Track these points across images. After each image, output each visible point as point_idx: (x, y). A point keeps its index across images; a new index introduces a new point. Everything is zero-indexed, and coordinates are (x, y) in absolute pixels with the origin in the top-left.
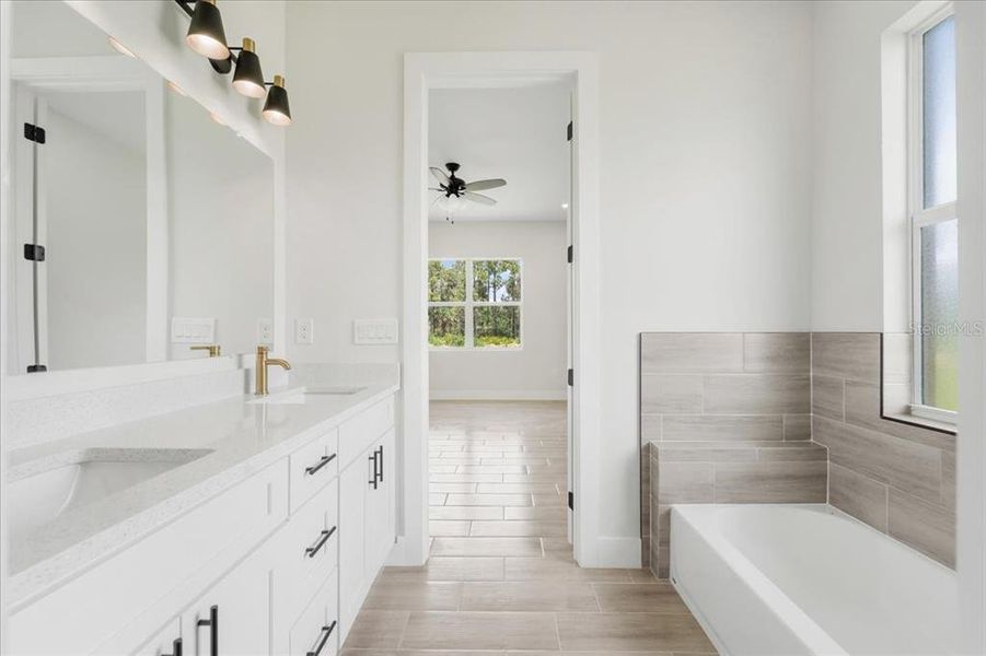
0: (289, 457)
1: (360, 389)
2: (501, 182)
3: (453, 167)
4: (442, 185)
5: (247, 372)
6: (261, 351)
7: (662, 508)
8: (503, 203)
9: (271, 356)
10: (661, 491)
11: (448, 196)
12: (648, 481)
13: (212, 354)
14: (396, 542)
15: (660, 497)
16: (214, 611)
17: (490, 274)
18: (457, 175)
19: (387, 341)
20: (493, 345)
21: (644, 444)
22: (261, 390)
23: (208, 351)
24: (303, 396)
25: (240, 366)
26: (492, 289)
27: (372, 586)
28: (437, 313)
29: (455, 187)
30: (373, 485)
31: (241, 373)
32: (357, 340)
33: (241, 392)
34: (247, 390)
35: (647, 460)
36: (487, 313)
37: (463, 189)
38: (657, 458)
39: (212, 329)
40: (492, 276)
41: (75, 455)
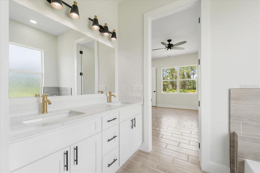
0: (102, 117)
1: (131, 103)
2: (185, 42)
3: (169, 41)
4: (166, 47)
5: (108, 97)
6: (110, 93)
7: (240, 159)
8: (187, 48)
9: (112, 94)
10: (238, 152)
11: (168, 49)
12: (234, 147)
13: (102, 93)
14: (142, 144)
15: (238, 155)
16: (77, 147)
17: (191, 70)
18: (171, 43)
19: (138, 91)
20: (192, 92)
21: (231, 132)
22: (110, 101)
23: (101, 92)
24: (120, 104)
25: (107, 96)
26: (192, 75)
27: (134, 154)
28: (174, 83)
29: (170, 46)
30: (132, 128)
31: (107, 97)
32: (133, 91)
33: (106, 102)
34: (108, 101)
35: (232, 138)
36: (191, 82)
37: (172, 46)
38: (237, 139)
39: (105, 88)
40: (192, 71)
41: (68, 111)
